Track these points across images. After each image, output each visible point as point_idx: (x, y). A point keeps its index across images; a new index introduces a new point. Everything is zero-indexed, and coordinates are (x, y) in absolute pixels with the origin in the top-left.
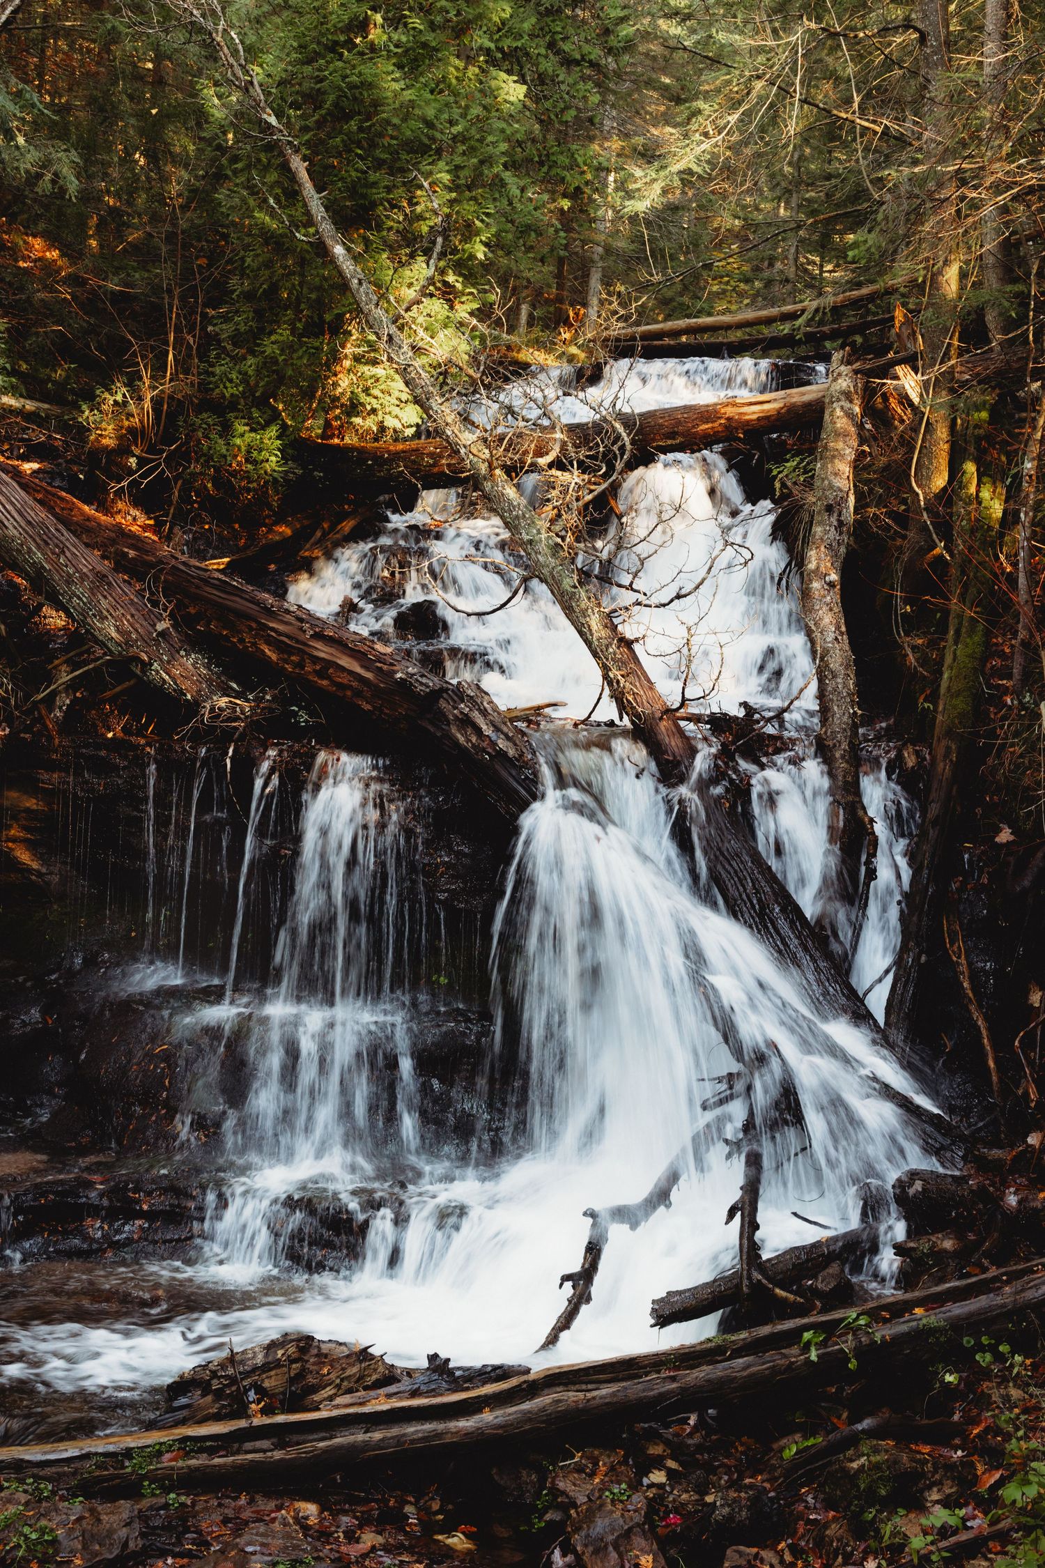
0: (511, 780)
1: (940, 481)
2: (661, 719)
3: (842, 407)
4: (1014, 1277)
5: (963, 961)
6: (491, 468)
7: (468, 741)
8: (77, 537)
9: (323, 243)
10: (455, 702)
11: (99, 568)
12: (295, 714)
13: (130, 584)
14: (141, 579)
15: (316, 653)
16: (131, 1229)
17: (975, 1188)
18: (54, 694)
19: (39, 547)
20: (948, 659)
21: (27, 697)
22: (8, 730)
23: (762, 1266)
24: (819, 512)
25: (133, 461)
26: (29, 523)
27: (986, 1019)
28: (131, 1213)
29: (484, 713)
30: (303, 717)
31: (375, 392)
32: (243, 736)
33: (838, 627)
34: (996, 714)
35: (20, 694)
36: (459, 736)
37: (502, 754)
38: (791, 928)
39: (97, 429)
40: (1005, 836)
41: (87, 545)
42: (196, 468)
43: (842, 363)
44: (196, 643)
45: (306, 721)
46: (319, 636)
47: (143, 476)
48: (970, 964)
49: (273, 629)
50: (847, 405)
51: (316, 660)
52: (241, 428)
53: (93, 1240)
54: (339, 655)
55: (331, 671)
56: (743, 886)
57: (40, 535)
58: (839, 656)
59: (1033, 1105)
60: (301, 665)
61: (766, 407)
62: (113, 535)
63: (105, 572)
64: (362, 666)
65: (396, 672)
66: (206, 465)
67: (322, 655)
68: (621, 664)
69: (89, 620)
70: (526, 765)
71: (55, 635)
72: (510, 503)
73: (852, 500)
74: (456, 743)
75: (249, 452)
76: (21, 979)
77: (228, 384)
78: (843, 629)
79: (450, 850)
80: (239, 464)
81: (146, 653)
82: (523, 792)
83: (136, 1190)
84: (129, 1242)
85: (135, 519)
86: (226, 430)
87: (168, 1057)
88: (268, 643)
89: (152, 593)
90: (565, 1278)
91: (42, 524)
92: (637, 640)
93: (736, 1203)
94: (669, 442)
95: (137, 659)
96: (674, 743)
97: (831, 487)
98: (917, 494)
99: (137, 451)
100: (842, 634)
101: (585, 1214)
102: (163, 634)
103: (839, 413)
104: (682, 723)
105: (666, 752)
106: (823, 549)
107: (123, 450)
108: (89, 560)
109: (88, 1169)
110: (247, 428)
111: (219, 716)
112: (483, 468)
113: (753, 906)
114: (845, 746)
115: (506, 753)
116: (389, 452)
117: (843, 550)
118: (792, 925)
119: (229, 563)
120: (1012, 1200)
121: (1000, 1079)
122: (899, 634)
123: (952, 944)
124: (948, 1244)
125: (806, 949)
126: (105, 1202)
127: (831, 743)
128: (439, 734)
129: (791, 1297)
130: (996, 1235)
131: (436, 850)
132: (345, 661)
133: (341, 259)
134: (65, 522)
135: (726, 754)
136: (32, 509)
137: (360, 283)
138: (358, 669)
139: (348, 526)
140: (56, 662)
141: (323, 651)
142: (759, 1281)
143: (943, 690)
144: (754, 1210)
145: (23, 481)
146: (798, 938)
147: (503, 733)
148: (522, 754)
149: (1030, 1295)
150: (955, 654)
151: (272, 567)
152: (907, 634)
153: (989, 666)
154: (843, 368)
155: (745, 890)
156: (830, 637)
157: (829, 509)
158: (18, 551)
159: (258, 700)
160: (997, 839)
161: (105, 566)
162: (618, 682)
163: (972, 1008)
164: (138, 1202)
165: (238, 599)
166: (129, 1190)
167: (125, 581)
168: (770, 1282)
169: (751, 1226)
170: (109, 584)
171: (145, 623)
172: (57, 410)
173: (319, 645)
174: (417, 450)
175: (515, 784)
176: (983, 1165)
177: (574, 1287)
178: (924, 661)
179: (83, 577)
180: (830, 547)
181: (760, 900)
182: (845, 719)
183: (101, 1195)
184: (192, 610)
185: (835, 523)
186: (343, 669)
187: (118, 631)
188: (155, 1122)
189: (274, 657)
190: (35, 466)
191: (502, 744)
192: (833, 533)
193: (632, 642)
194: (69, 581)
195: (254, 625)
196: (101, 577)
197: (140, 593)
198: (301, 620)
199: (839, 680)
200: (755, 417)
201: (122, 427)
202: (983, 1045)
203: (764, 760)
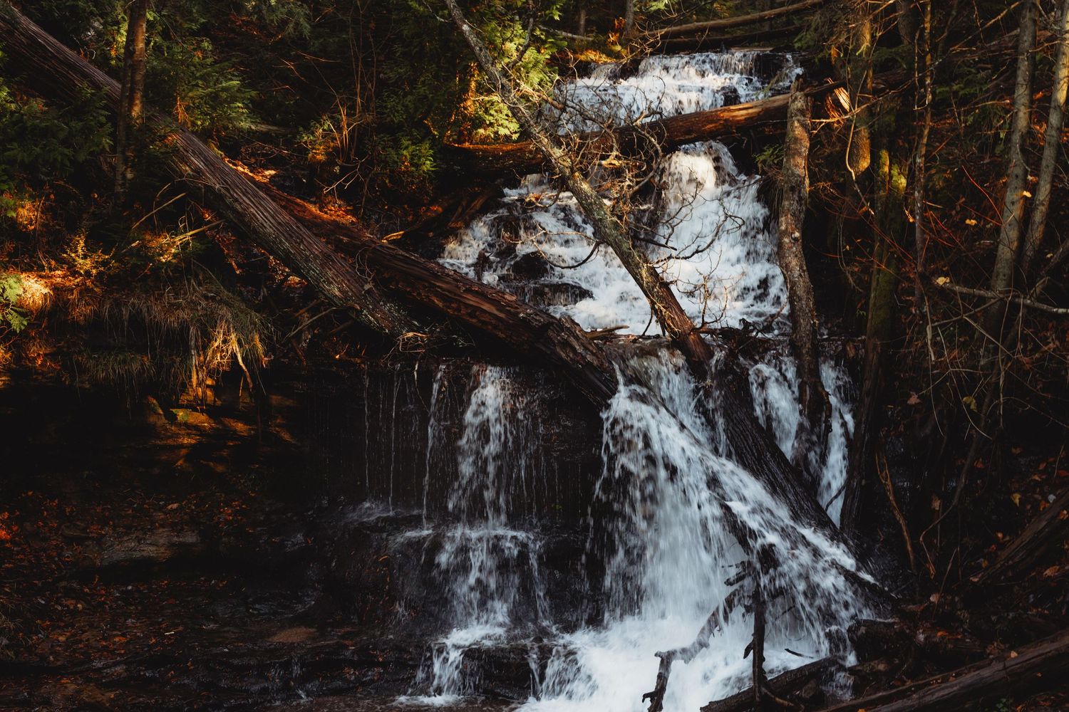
0: (596, 381)
1: (865, 164)
2: (689, 334)
3: (798, 121)
4: (919, 688)
5: (889, 482)
6: (573, 172)
7: (568, 356)
8: (309, 230)
9: (456, 23)
10: (557, 331)
11: (325, 250)
12: (456, 340)
13: (346, 260)
14: (353, 256)
15: (468, 302)
16: (372, 674)
17: (897, 630)
18: (301, 332)
19: (286, 240)
20: (874, 284)
21: (284, 335)
22: (273, 357)
23: (768, 684)
24: (786, 192)
25: (337, 169)
26: (279, 224)
27: (905, 519)
28: (372, 664)
29: (577, 338)
30: (461, 342)
31: (492, 112)
32: (423, 358)
33: (801, 267)
34: (905, 319)
35: (279, 333)
36: (562, 353)
37: (590, 364)
38: (778, 467)
39: (313, 149)
40: (914, 400)
41: (316, 235)
42: (377, 169)
43: (797, 90)
44: (390, 296)
45: (462, 344)
46: (469, 291)
47: (346, 181)
48: (893, 485)
49: (439, 287)
50: (802, 118)
51: (467, 306)
52: (405, 143)
53: (349, 681)
54: (482, 302)
55: (478, 313)
56: (746, 440)
57: (287, 231)
58: (802, 286)
59: (932, 577)
60: (458, 309)
61: (750, 111)
62: (332, 227)
63: (329, 253)
64: (498, 310)
65: (520, 313)
66: (384, 168)
67: (471, 303)
68: (662, 299)
69: (321, 285)
70: (605, 371)
71: (294, 288)
72: (586, 195)
73: (807, 181)
74: (560, 358)
75: (412, 159)
76: (289, 515)
77: (396, 114)
78: (805, 268)
79: (558, 424)
80: (406, 167)
81: (358, 304)
82: (604, 388)
83: (374, 649)
84: (372, 681)
85: (340, 206)
86: (397, 146)
87: (387, 563)
88: (436, 296)
89: (360, 265)
90: (645, 696)
91: (288, 224)
92: (671, 282)
93: (750, 644)
94: (687, 137)
95: (353, 308)
96: (699, 350)
97: (793, 174)
98: (851, 173)
99: (339, 162)
100: (804, 271)
101: (656, 655)
102: (369, 291)
103: (796, 124)
104: (702, 335)
105: (693, 356)
106: (789, 216)
107: (330, 162)
108: (318, 247)
109: (342, 637)
110: (410, 142)
111: (407, 343)
112: (567, 171)
113: (754, 454)
114: (808, 345)
115: (592, 363)
116: (503, 151)
117: (802, 216)
118: (779, 465)
119: (403, 234)
120: (921, 637)
121: (915, 557)
122: (842, 264)
123: (881, 472)
124: (881, 667)
125: (788, 480)
126: (356, 658)
127: (800, 344)
128: (549, 352)
129: (786, 703)
130: (910, 660)
131: (550, 425)
132: (486, 307)
133: (467, 33)
134: (300, 220)
135: (732, 355)
136: (281, 215)
137: (481, 50)
138: (496, 312)
139: (478, 203)
140: (301, 311)
141: (472, 300)
142: (766, 694)
143: (871, 306)
144: (761, 649)
145: (272, 194)
146: (782, 473)
147: (589, 350)
148: (602, 364)
149: (928, 699)
150: (878, 280)
151: (431, 234)
152: (847, 265)
153: (900, 287)
154: (798, 93)
155: (748, 444)
156: (796, 273)
157: (792, 189)
158: (274, 242)
159: (431, 332)
160: (909, 402)
161: (328, 249)
162: (661, 311)
163: (896, 512)
164: (376, 656)
165: (415, 268)
166: (370, 649)
167: (342, 258)
168: (773, 694)
169: (759, 660)
170: (333, 261)
171: (357, 285)
172: (283, 130)
173: (469, 297)
174: (521, 149)
175: (599, 383)
176: (904, 616)
177: (651, 701)
178: (859, 281)
179: (316, 257)
180: (794, 215)
181: (757, 450)
182: (808, 327)
183: (353, 653)
184: (386, 275)
185: (797, 199)
186: (485, 311)
187: (340, 291)
188: (382, 605)
189: (441, 305)
190: (273, 172)
191: (589, 358)
192: (795, 206)
193: (668, 284)
194: (307, 260)
195: (427, 284)
196: (327, 257)
197: (353, 267)
198: (457, 281)
199: (803, 302)
200: (743, 118)
201: (329, 147)
202: (903, 536)
203: (757, 358)
